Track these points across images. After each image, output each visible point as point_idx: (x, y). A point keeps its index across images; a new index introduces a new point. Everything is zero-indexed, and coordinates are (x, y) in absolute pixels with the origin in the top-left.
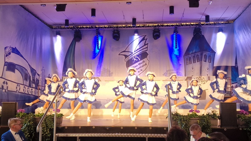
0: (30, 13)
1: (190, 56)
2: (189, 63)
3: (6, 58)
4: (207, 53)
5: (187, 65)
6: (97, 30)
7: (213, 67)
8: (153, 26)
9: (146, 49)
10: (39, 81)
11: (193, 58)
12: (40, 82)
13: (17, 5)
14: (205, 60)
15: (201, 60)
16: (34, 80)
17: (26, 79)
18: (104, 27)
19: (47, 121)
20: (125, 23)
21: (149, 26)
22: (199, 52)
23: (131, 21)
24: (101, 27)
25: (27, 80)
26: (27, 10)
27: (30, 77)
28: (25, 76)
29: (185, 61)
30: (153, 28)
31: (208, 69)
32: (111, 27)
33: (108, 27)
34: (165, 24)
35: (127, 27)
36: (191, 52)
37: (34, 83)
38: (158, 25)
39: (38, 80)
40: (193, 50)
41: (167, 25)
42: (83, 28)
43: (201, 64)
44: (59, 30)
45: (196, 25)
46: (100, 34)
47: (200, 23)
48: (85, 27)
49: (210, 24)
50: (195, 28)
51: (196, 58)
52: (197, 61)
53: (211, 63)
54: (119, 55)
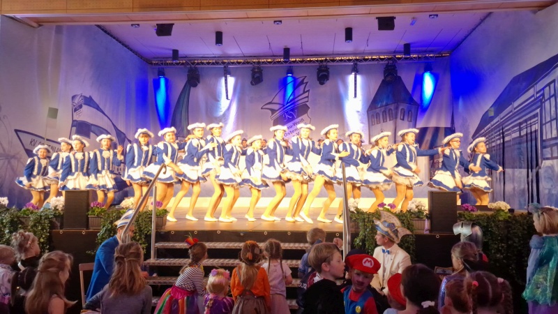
0: (114, 38)
1: (378, 110)
2: (376, 123)
3: (75, 114)
4: (406, 106)
5: (372, 125)
6: (225, 67)
8: (317, 61)
9: (306, 99)
11: (383, 115)
13: (91, 26)
14: (402, 117)
15: (396, 118)
18: (237, 62)
20: (272, 56)
21: (310, 61)
22: (393, 105)
23: (282, 53)
24: (233, 63)
26: (108, 34)
29: (370, 120)
30: (317, 64)
32: (248, 63)
33: (244, 63)
34: (338, 58)
35: (275, 63)
36: (380, 104)
38: (326, 60)
40: (382, 102)
41: (341, 60)
42: (203, 63)
43: (396, 123)
44: (162, 66)
45: (389, 59)
46: (230, 74)
47: (395, 56)
48: (205, 61)
49: (411, 58)
50: (387, 65)
51: (388, 115)
52: (390, 118)
53: (411, 123)
54: (262, 108)
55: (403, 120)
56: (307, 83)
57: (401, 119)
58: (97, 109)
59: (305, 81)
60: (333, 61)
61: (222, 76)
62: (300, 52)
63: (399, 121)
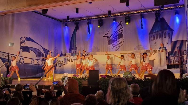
1: (154, 34)
2: (153, 40)
4: (167, 31)
5: (151, 41)
6: (88, 21)
7: (171, 42)
8: (125, 14)
9: (122, 31)
11: (156, 36)
14: (165, 37)
15: (162, 37)
22: (161, 31)
27: (43, 54)
28: (38, 54)
29: (150, 38)
30: (125, 16)
31: (167, 43)
32: (97, 18)
36: (155, 31)
40: (156, 30)
43: (162, 39)
49: (168, 9)
51: (158, 36)
52: (159, 37)
53: (170, 39)
54: (104, 36)
55: (166, 38)
56: (122, 24)
57: (164, 37)
59: (121, 24)
60: (134, 13)
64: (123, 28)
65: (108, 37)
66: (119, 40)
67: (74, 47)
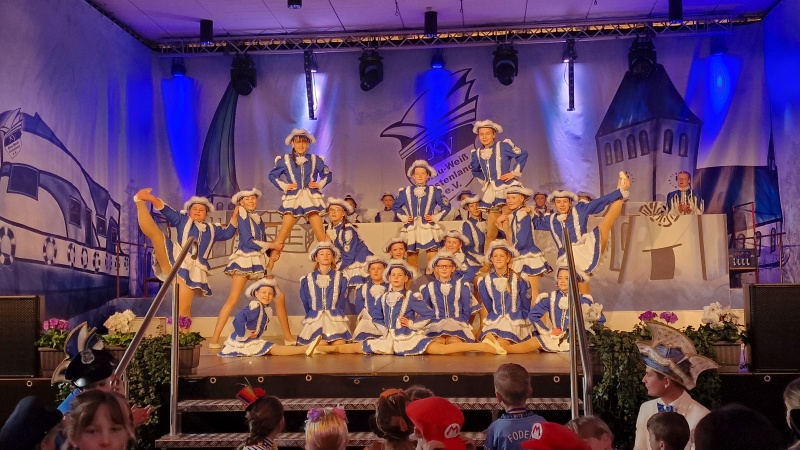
1: (617, 135)
2: (614, 160)
3: (6, 150)
4: (675, 125)
5: (607, 165)
6: (306, 53)
7: (695, 171)
8: (493, 37)
10: (118, 226)
11: (628, 142)
12: (122, 228)
14: (667, 148)
15: (655, 149)
16: (101, 223)
17: (76, 220)
18: (331, 43)
19: (146, 358)
20: (400, 30)
21: (478, 38)
22: (648, 123)
23: (422, 22)
24: (322, 45)
25: (78, 224)
27: (89, 213)
28: (72, 210)
29: (603, 154)
30: (493, 43)
32: (353, 44)
33: (344, 45)
34: (534, 31)
35: (407, 43)
36: (622, 121)
37: (103, 233)
38: (510, 35)
39: (115, 225)
40: (626, 117)
41: (541, 35)
42: (261, 48)
43: (654, 161)
44: (180, 55)
45: (638, 31)
46: (316, 68)
47: (651, 24)
48: (266, 43)
49: (684, 28)
50: (635, 42)
51: (638, 143)
52: (642, 151)
53: (687, 159)
54: (382, 135)
55: (670, 152)
56: (472, 82)
57: (665, 151)
58: (52, 141)
59: (468, 79)
60: (525, 36)
61: (299, 73)
62: (458, 20)
63: (661, 155)
64: (476, 98)
65: (405, 140)
66: (460, 153)
67: (223, 182)
